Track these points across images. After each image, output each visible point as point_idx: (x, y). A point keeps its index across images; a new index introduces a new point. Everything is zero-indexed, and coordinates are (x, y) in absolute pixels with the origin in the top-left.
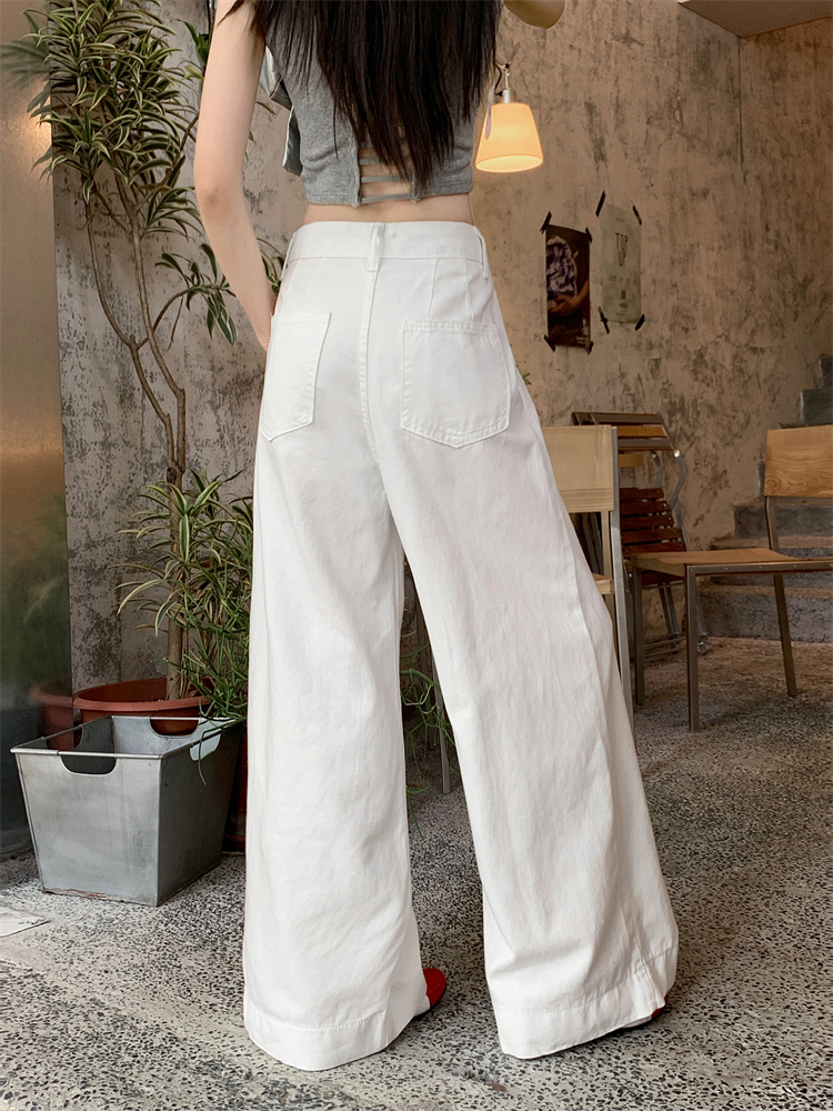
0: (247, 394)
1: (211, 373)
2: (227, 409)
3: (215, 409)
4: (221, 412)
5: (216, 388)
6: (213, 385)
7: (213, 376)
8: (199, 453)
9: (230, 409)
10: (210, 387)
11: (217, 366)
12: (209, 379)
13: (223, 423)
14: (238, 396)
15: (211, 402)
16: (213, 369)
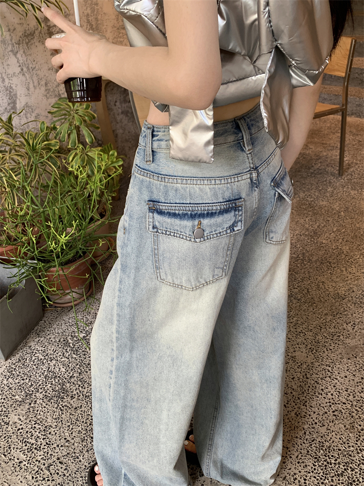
0: (32, 41)
1: (8, 33)
2: (22, 53)
3: (15, 54)
4: (19, 55)
5: (13, 41)
6: (11, 40)
7: (10, 35)
8: (11, 81)
9: (24, 52)
10: (10, 42)
11: (12, 28)
12: (8, 38)
13: (21, 62)
14: (27, 44)
15: (12, 51)
16: (9, 30)
